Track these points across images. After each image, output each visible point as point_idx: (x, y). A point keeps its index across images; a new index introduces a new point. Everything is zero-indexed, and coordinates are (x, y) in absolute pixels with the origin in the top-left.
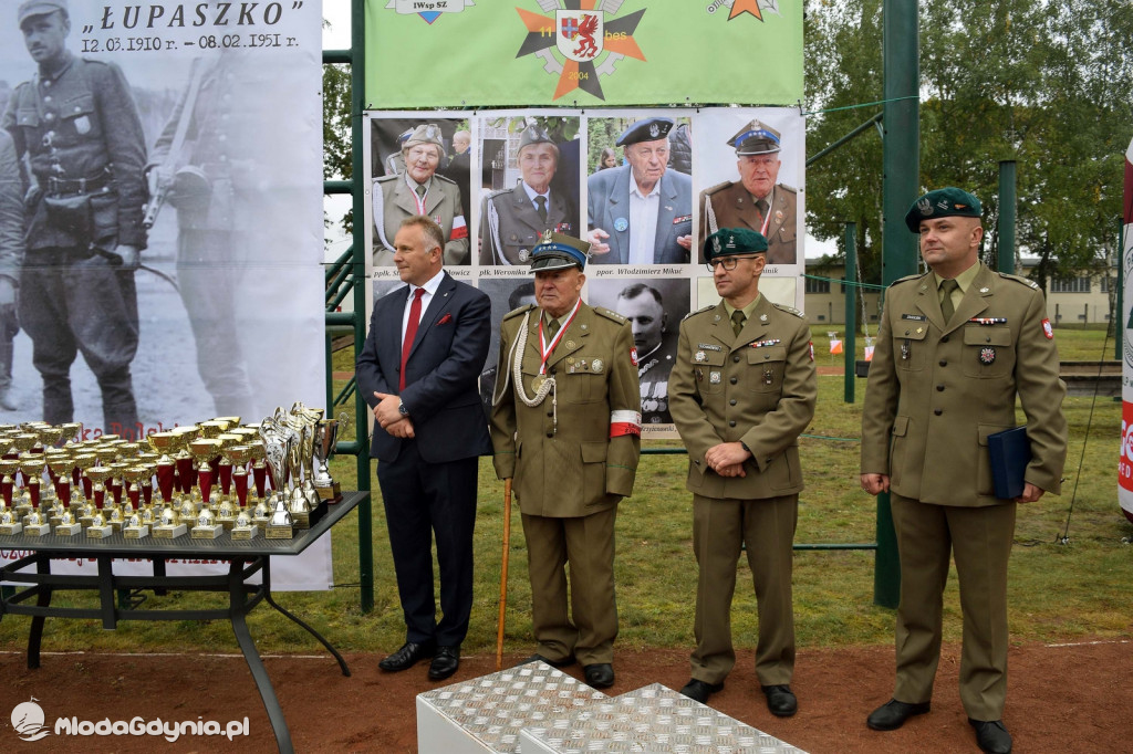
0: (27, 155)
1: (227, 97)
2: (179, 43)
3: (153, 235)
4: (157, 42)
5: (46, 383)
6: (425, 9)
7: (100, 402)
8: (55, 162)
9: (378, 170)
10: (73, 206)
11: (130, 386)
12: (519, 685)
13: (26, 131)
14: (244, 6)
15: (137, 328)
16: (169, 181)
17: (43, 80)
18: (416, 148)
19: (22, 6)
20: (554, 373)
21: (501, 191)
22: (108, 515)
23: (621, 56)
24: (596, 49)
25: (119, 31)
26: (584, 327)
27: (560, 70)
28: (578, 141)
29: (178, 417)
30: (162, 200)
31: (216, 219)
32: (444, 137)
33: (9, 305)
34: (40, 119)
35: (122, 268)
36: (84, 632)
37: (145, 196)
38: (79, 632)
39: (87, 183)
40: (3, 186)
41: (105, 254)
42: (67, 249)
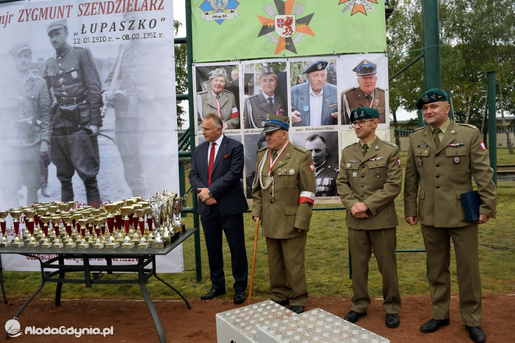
0: (52, 89)
1: (135, 60)
2: (114, 38)
3: (105, 121)
4: (104, 38)
5: (62, 185)
6: (217, 18)
7: (85, 192)
8: (64, 91)
9: (199, 89)
10: (71, 109)
11: (97, 185)
12: (260, 310)
13: (52, 79)
14: (141, 21)
15: (99, 160)
16: (111, 97)
17: (58, 57)
18: (215, 79)
19: (49, 26)
20: (273, 175)
21: (253, 96)
22: (87, 240)
23: (304, 34)
24: (292, 31)
25: (89, 34)
26: (288, 154)
27: (277, 42)
28: (286, 72)
29: (116, 199)
30: (108, 105)
31: (131, 113)
32: (227, 74)
33: (46, 152)
34: (57, 73)
35: (92, 135)
36: (79, 291)
37: (101, 104)
38: (77, 291)
39: (77, 99)
40: (42, 102)
41: (85, 129)
42: (69, 128)
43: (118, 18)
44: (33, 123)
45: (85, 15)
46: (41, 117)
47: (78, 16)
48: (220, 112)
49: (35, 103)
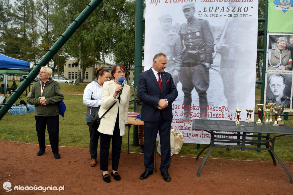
0: (183, 41)
1: (234, 29)
2: (223, 15)
4: (217, 15)
5: (185, 95)
6: (283, 9)
7: (199, 100)
8: (190, 42)
10: (194, 53)
11: (206, 96)
13: (183, 35)
14: (239, 7)
15: (209, 82)
16: (219, 48)
17: (188, 23)
18: (281, 42)
25: (208, 13)
29: (218, 104)
30: (217, 52)
31: (230, 57)
32: (287, 40)
33: (177, 76)
34: (187, 32)
35: (206, 68)
37: (213, 51)
39: (198, 48)
40: (177, 48)
41: (202, 64)
42: (192, 63)
43: (226, 4)
44: (170, 59)
45: (206, 1)
46: (175, 56)
47: (202, 2)
48: (282, 61)
49: (173, 48)
